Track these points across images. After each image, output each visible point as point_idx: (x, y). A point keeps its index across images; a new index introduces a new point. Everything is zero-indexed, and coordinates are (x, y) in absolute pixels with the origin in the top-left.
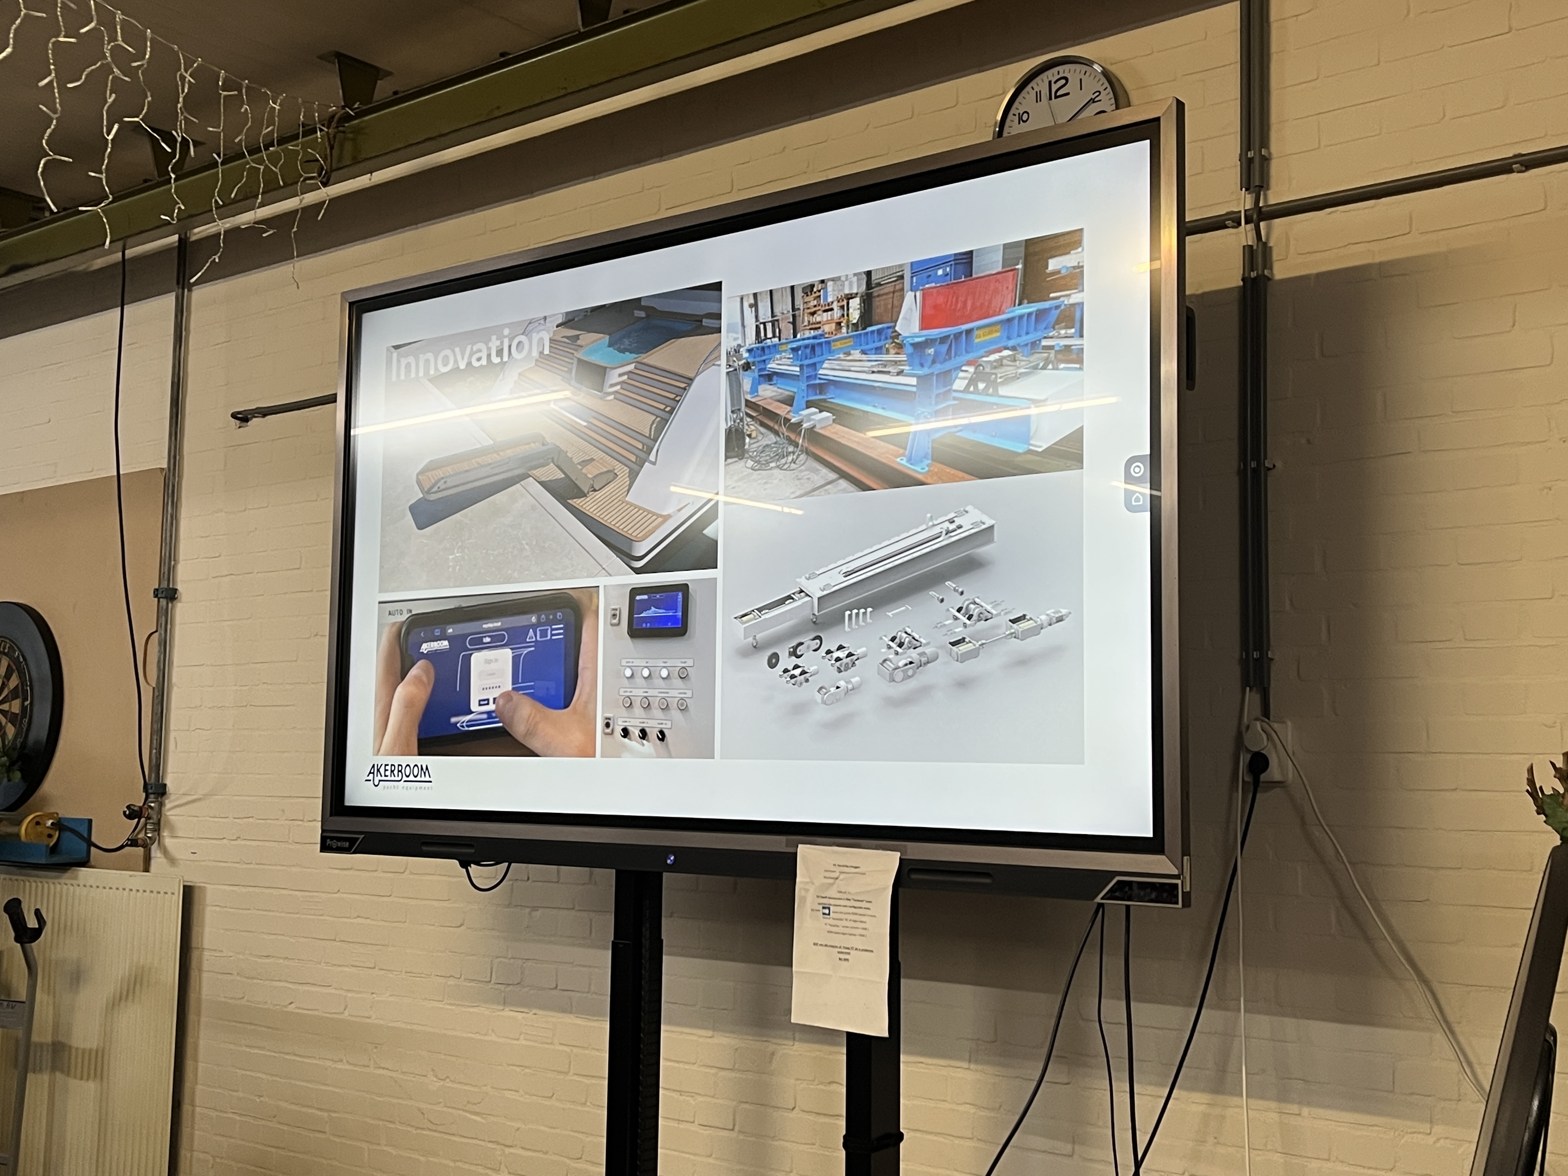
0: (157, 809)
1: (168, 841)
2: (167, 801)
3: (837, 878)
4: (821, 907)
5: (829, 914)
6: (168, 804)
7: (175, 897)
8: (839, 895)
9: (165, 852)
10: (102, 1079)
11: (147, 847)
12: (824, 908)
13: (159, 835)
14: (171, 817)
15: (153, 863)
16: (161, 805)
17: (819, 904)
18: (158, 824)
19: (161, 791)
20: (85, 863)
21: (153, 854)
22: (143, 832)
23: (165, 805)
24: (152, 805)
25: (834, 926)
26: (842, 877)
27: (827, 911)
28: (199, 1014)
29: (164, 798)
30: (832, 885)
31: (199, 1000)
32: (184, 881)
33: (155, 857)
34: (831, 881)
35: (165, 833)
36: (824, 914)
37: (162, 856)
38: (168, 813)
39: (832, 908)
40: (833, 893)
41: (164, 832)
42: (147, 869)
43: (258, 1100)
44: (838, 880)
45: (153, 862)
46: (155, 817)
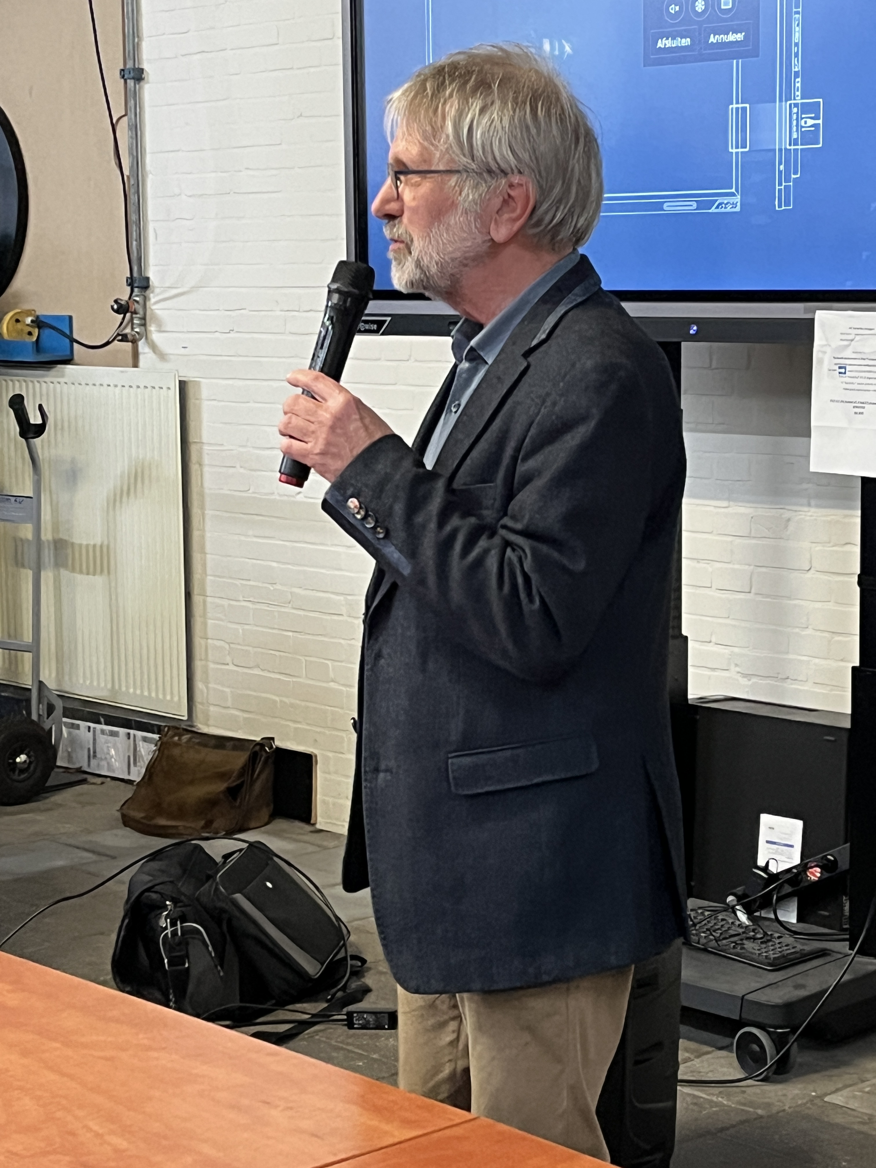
0: (141, 302)
1: (155, 336)
2: (151, 295)
3: (852, 340)
4: (837, 367)
5: (845, 373)
6: (153, 298)
7: (171, 393)
8: (854, 356)
9: (154, 347)
10: (109, 573)
11: (134, 342)
12: (840, 368)
13: (146, 330)
14: (157, 312)
15: (142, 359)
16: (145, 299)
17: (836, 364)
18: (144, 318)
19: (145, 284)
20: (68, 361)
21: (140, 350)
22: (129, 327)
23: (149, 299)
24: (137, 299)
25: (850, 383)
26: (858, 338)
27: (843, 370)
28: (202, 508)
29: (148, 292)
30: (848, 346)
31: (202, 495)
32: (179, 376)
33: (144, 353)
34: (846, 343)
35: (152, 328)
36: (840, 373)
37: (151, 351)
38: (153, 307)
39: (848, 368)
40: (848, 353)
41: (150, 326)
42: (136, 365)
43: (272, 588)
44: (853, 342)
45: (141, 357)
46: (141, 312)
